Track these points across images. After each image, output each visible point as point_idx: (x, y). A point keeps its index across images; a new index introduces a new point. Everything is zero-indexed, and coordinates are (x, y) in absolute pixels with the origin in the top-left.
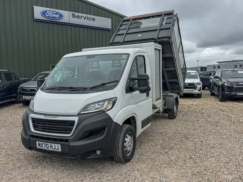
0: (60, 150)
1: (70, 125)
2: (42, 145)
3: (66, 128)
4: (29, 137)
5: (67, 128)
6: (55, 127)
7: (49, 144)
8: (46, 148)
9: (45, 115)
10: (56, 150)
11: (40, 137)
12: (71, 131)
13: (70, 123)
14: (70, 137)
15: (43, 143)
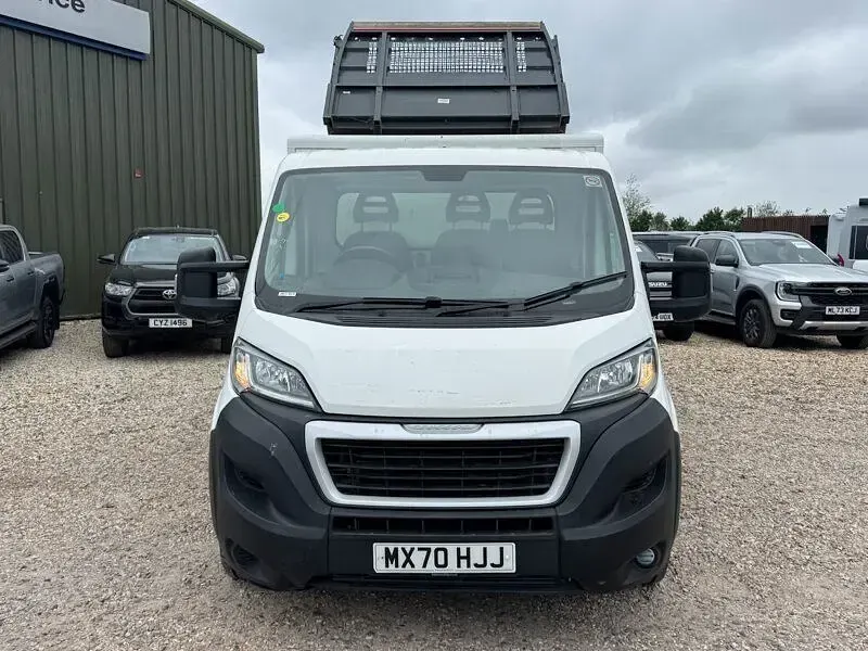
0: (510, 566)
1: (541, 459)
2: (408, 556)
3: (521, 471)
4: (324, 530)
5: (527, 471)
6: (467, 473)
7: (452, 548)
8: (431, 568)
9: (402, 421)
10: (489, 569)
11: (392, 521)
12: (550, 480)
13: (539, 450)
14: (552, 506)
15: (416, 546)
